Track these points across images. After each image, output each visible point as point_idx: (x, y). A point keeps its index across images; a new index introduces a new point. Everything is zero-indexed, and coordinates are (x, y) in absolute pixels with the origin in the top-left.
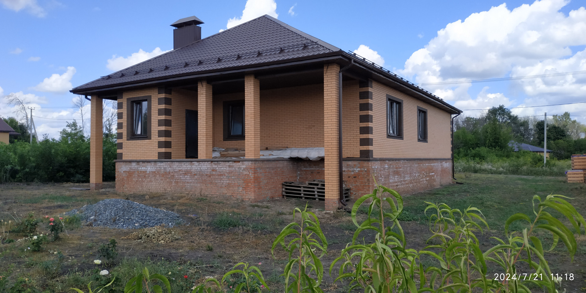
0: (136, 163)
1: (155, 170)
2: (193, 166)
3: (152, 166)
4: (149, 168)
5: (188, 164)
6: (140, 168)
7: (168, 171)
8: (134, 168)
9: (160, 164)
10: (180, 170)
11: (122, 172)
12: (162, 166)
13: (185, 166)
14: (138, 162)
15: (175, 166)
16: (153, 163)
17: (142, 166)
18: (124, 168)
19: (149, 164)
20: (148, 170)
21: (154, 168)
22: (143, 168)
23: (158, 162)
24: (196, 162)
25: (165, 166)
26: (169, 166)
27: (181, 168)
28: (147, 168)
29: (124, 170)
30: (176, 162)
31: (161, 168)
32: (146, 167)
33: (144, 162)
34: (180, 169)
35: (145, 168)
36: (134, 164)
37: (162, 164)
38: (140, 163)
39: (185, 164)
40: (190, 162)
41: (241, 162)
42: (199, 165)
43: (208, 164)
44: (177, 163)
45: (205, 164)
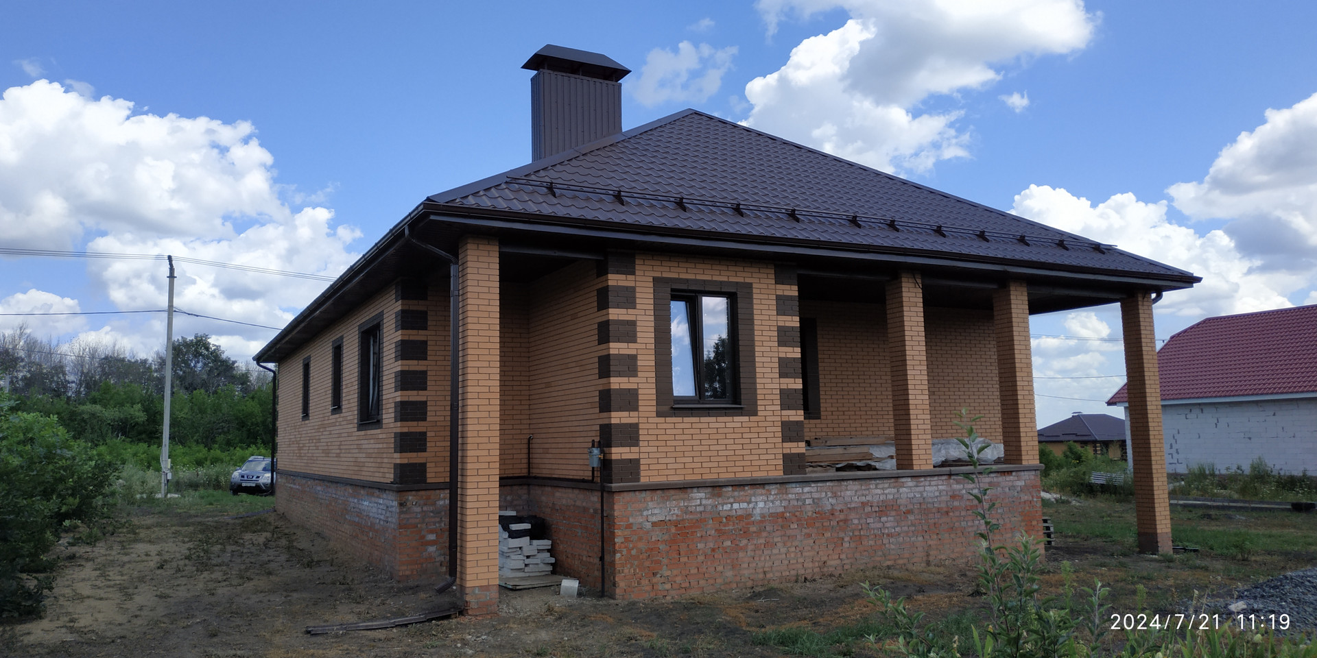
0: (709, 490)
1: (782, 510)
2: (902, 490)
3: (771, 498)
4: (761, 505)
5: (886, 485)
6: (727, 507)
7: (829, 507)
8: (700, 509)
9: (799, 490)
10: (864, 504)
11: (648, 526)
12: (808, 496)
13: (879, 491)
14: (716, 487)
15: (848, 493)
16: (774, 486)
17: (731, 500)
18: (656, 511)
19: (760, 491)
20: (758, 511)
21: (778, 503)
22: (736, 506)
23: (794, 485)
24: (909, 479)
25: (816, 495)
26: (829, 494)
27: (869, 498)
28: (751, 506)
29: (654, 519)
30: (851, 482)
31: (805, 500)
32: (749, 503)
33: (739, 485)
34: (863, 499)
35: (744, 505)
36: (698, 495)
37: (806, 489)
38: (724, 489)
39: (880, 486)
40: (893, 480)
41: (1014, 474)
42: (917, 486)
43: (940, 482)
44: (856, 483)
45: (933, 483)
